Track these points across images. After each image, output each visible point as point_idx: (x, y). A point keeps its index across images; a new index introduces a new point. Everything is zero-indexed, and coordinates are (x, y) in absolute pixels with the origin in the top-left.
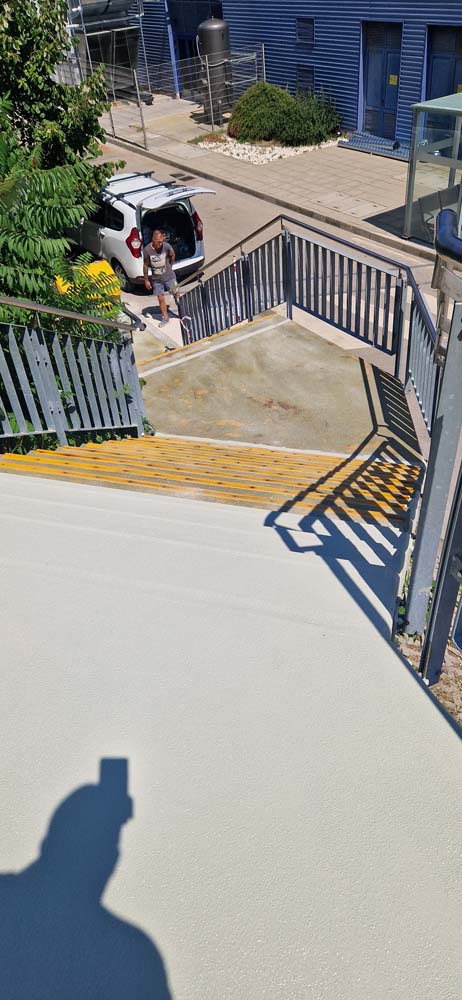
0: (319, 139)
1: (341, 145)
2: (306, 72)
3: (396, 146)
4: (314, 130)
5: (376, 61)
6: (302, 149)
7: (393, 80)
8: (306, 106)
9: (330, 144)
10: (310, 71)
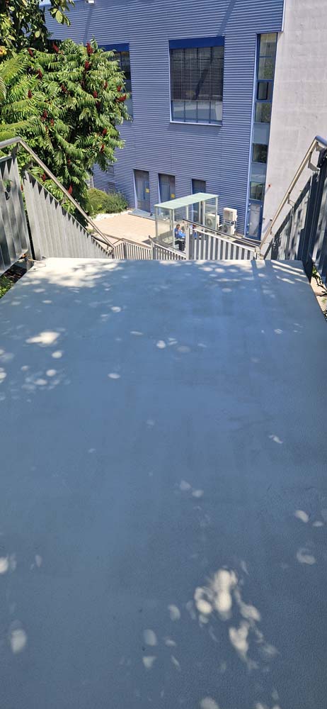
0: (120, 211)
1: (129, 214)
2: (111, 184)
3: (151, 215)
4: (118, 208)
5: (140, 183)
6: (113, 215)
7: (147, 191)
8: (113, 198)
9: (125, 213)
10: (113, 184)
